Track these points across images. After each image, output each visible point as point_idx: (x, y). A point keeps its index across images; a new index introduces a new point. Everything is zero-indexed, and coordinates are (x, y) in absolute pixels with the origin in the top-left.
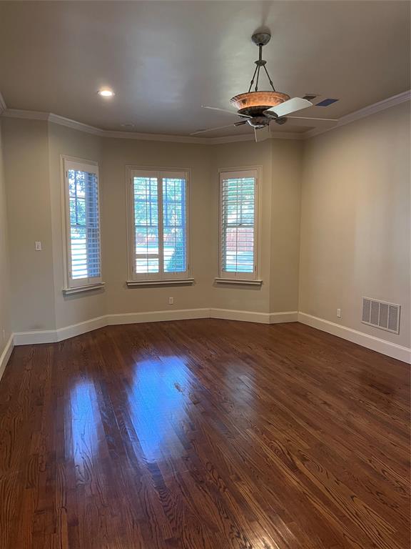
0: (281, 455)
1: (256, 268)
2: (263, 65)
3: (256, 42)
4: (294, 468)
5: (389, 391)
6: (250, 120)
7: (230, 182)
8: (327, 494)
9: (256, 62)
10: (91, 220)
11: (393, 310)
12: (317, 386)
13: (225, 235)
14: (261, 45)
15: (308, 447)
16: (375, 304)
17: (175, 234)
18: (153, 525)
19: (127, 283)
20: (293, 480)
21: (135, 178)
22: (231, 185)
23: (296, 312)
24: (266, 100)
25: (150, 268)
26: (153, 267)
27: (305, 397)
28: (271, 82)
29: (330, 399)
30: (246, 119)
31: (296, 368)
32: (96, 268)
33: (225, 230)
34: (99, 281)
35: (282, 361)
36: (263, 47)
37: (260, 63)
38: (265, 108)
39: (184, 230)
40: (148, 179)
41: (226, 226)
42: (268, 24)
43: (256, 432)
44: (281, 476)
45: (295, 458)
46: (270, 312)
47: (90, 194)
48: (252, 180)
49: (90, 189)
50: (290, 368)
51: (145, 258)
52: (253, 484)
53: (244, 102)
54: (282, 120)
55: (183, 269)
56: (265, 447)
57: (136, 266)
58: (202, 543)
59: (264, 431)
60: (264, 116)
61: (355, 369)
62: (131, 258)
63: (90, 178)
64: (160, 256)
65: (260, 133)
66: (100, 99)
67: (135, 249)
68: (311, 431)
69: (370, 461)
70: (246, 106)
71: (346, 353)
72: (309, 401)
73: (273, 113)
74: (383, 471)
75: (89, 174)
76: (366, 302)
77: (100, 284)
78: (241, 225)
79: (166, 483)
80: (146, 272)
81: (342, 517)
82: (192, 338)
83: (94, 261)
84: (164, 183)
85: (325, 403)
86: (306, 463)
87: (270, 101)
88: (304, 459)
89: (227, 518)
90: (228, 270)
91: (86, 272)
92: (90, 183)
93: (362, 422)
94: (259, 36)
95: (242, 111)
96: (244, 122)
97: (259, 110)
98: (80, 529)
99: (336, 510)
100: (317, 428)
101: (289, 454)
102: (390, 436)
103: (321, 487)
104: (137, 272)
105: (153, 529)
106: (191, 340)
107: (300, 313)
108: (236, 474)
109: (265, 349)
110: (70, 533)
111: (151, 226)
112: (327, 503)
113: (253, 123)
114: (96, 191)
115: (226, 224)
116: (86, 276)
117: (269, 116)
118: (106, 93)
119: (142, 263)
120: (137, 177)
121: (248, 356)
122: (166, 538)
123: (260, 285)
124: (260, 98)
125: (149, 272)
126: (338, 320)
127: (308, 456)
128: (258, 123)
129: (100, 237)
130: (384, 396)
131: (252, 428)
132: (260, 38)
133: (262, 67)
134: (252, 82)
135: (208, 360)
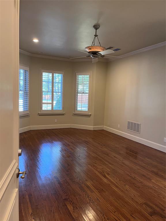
0: (101, 173)
1: (89, 109)
2: (97, 36)
3: (95, 28)
4: (105, 177)
5: (136, 153)
6: (92, 55)
7: (80, 76)
8: (117, 184)
9: (94, 35)
10: (25, 89)
11: (138, 125)
12: (112, 151)
13: (77, 96)
14: (96, 29)
15: (110, 171)
16: (132, 123)
17: (58, 95)
18: (59, 195)
19: (39, 114)
20: (105, 180)
21: (43, 73)
22: (80, 77)
23: (103, 126)
24: (98, 49)
25: (48, 108)
26: (49, 108)
27: (108, 155)
28: (99, 43)
29: (116, 156)
30: (90, 55)
31: (104, 145)
32: (27, 107)
33: (77, 94)
34: (28, 112)
35: (99, 143)
36: (97, 30)
37: (96, 36)
38: (98, 52)
39: (61, 94)
40: (48, 73)
41: (78, 93)
42: (99, 22)
43: (91, 166)
44: (101, 179)
45: (105, 174)
46: (94, 126)
47: (25, 78)
48: (88, 76)
49: (25, 76)
50: (102, 145)
51: (46, 104)
52: (92, 182)
53: (90, 49)
54: (103, 56)
55: (61, 109)
56: (95, 171)
57: (42, 107)
58: (76, 199)
59: (94, 166)
60: (97, 54)
61: (125, 146)
62: (40, 104)
63: (25, 72)
64: (52, 104)
65: (95, 60)
66: (33, 43)
67: (42, 100)
68: (110, 165)
69: (130, 174)
70: (91, 51)
71: (122, 141)
72: (109, 156)
73: (100, 54)
74: (135, 177)
75: (25, 71)
76: (129, 122)
77: (28, 114)
78: (83, 93)
79: (61, 182)
80: (47, 109)
81: (122, 191)
82: (65, 135)
83: (26, 104)
84: (54, 75)
85: (115, 157)
86: (109, 175)
87: (99, 49)
88: (108, 174)
89: (84, 192)
90: (78, 110)
91: (22, 109)
92: (25, 74)
93: (127, 162)
94: (96, 26)
95: (89, 52)
96: (90, 56)
97: (95, 52)
98: (33, 197)
99: (120, 189)
100: (112, 165)
101: (103, 173)
102: (137, 167)
103: (115, 182)
104: (43, 109)
105: (59, 196)
106: (64, 136)
107: (104, 126)
108: (86, 179)
109: (92, 139)
110: (29, 198)
111: (49, 92)
112: (117, 187)
113: (93, 57)
114: (28, 77)
115: (78, 92)
116: (22, 111)
117: (99, 55)
118: (36, 40)
119: (45, 106)
120: (44, 72)
121: (87, 141)
122: (64, 198)
123: (90, 116)
124: (96, 48)
125: (48, 109)
126: (119, 129)
127: (110, 173)
128: (94, 57)
129: (29, 95)
130: (134, 154)
131: (90, 165)
132: (96, 27)
133: (96, 37)
134: (93, 42)
135: (72, 142)
